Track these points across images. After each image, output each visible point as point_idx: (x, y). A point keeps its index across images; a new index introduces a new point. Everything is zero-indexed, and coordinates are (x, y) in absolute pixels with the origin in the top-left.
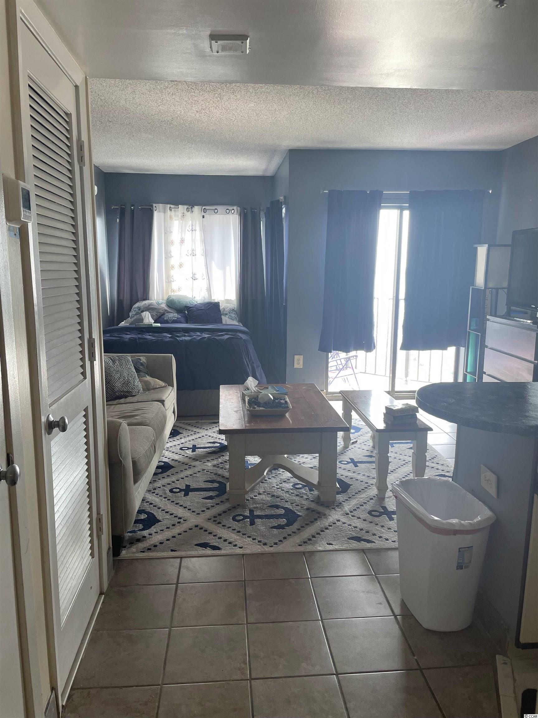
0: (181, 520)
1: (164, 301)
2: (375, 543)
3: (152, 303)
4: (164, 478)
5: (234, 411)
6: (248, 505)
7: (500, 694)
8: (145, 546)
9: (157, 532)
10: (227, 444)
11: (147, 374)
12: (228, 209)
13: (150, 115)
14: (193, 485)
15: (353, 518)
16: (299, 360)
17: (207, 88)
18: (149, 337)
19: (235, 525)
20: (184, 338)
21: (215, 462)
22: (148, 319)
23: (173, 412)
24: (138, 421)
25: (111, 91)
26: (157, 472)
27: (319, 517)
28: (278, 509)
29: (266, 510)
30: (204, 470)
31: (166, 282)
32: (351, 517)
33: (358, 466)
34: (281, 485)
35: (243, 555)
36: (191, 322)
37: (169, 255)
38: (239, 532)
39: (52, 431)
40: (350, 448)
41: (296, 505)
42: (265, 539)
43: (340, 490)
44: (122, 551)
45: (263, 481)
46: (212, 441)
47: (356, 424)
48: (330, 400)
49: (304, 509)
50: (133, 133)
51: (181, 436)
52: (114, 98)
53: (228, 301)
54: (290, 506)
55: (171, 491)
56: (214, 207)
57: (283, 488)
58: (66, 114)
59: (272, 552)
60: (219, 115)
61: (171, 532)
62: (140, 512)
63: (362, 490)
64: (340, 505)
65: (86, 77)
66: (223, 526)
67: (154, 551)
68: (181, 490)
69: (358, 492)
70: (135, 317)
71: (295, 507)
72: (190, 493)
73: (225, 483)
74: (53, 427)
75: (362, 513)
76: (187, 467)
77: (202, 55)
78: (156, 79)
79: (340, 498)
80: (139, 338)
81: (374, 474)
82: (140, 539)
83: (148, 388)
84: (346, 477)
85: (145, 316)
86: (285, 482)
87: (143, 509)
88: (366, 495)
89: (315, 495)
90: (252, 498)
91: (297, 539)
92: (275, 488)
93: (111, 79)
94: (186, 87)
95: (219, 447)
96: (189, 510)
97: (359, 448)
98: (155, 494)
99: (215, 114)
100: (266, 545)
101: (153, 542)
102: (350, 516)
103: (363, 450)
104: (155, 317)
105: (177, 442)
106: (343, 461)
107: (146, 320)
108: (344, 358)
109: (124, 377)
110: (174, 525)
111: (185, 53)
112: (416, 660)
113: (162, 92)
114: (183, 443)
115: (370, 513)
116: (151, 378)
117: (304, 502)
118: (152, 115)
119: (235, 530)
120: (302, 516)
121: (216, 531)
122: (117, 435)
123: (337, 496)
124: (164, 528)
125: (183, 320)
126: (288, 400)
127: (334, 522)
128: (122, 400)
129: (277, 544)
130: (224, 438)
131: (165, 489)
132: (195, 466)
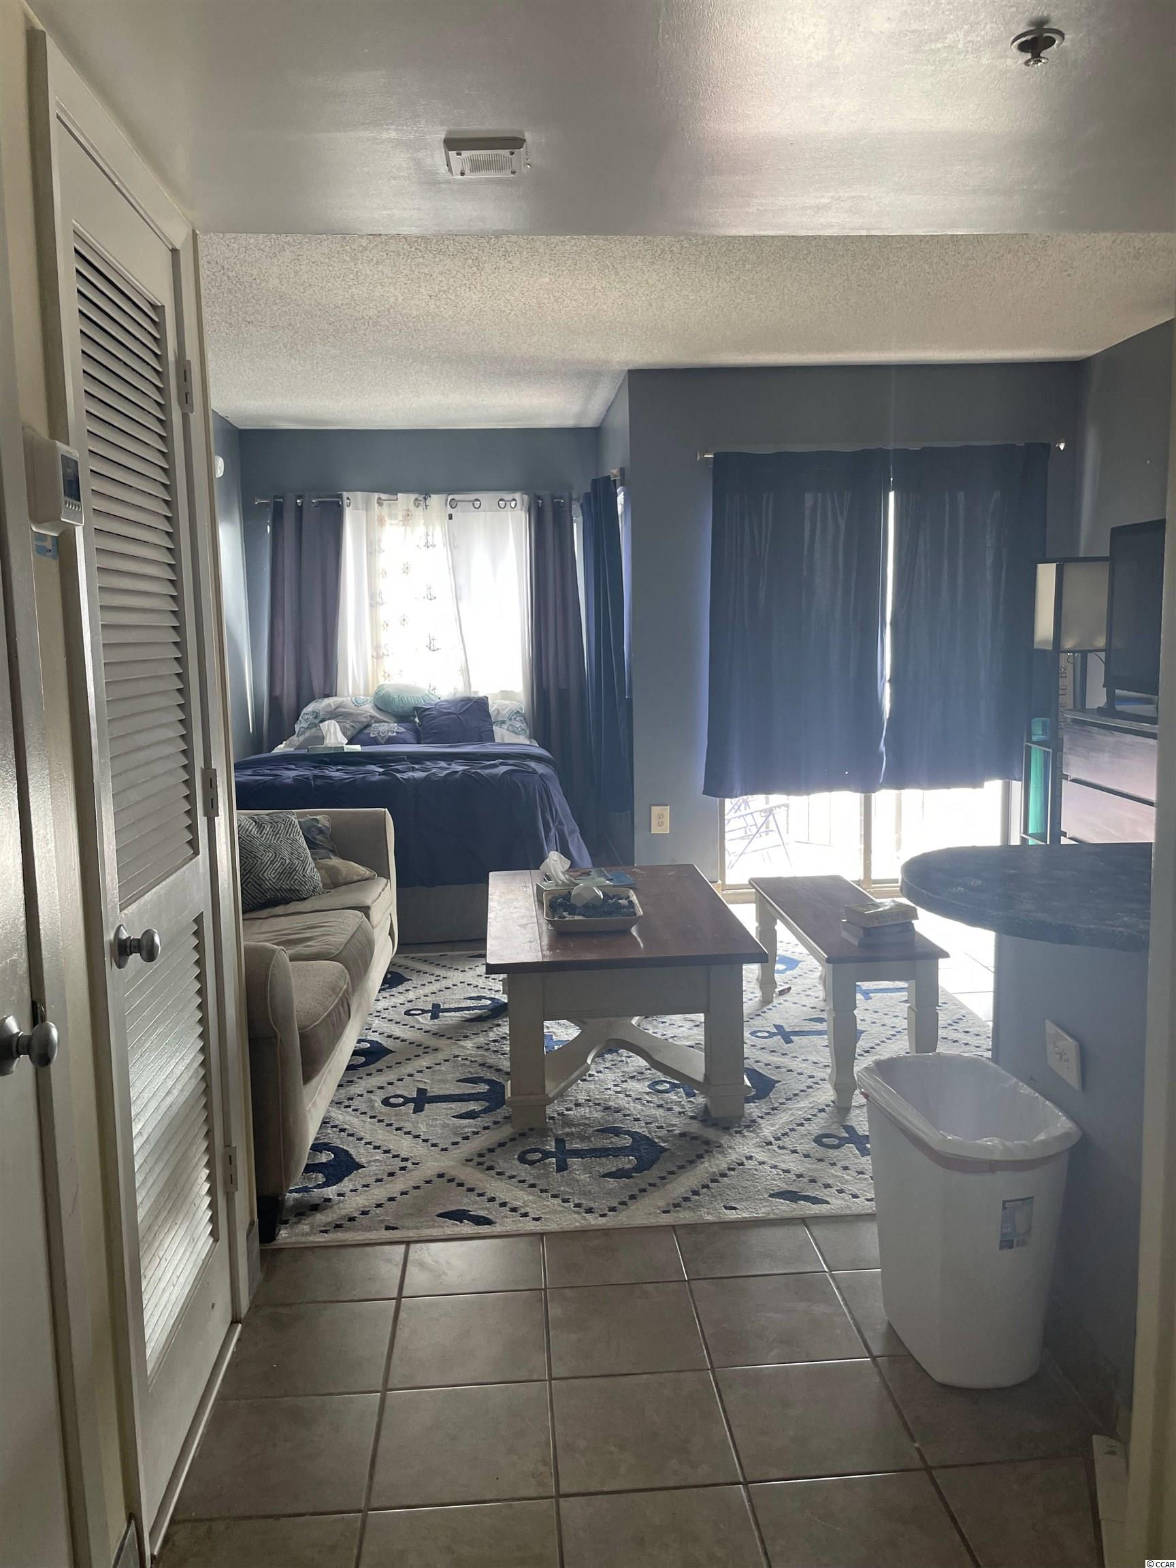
0: (408, 1164)
1: (370, 699)
2: (829, 1203)
3: (343, 701)
4: (370, 1075)
5: (520, 926)
6: (552, 1130)
7: (1101, 1517)
8: (330, 1220)
9: (355, 1190)
10: (506, 1001)
11: (331, 851)
12: (502, 500)
13: (332, 306)
14: (435, 1090)
15: (781, 1151)
16: (660, 816)
17: (450, 248)
18: (337, 774)
19: (523, 1171)
20: (411, 774)
21: (481, 1040)
22: (335, 737)
23: (390, 934)
24: (314, 950)
25: (249, 260)
26: (355, 1063)
27: (707, 1152)
28: (618, 1136)
29: (592, 1139)
30: (458, 1056)
31: (373, 656)
32: (777, 1149)
33: (793, 1042)
34: (624, 1085)
35: (542, 1234)
36: (427, 741)
37: (379, 600)
38: (533, 1186)
39: (125, 962)
40: (775, 1002)
41: (658, 1127)
42: (590, 1200)
43: (753, 1093)
44: (279, 1231)
45: (584, 1077)
46: (475, 995)
47: (789, 952)
48: (733, 903)
49: (674, 1136)
50: (297, 345)
51: (406, 985)
52: (255, 273)
53: (506, 694)
54: (644, 1129)
55: (386, 1102)
56: (472, 496)
57: (630, 1090)
58: (154, 307)
59: (605, 1227)
60: (477, 303)
61: (386, 1188)
62: (317, 1147)
63: (802, 1091)
64: (752, 1125)
65: (194, 231)
66: (499, 1174)
67: (348, 1230)
68: (407, 1100)
69: (792, 1096)
70: (307, 734)
71: (655, 1132)
72: (427, 1106)
73: (503, 1082)
74: (128, 951)
75: (802, 1141)
76: (420, 1051)
77: (430, 182)
78: (343, 233)
79: (752, 1109)
80: (315, 777)
81: (826, 1057)
82: (319, 1205)
83: (335, 882)
84: (766, 1065)
85: (328, 730)
86: (632, 1077)
87: (325, 1141)
88: (810, 1103)
89: (700, 1104)
90: (562, 1114)
91: (658, 1199)
92: (612, 1093)
93: (249, 235)
94: (406, 246)
95: (490, 1007)
96: (424, 1141)
97: (796, 1003)
98: (350, 1110)
99: (468, 301)
100: (592, 1212)
101: (346, 1211)
102: (775, 1147)
103: (804, 1008)
104: (349, 733)
105: (399, 997)
106: (760, 1031)
107: (330, 739)
108: (761, 811)
109: (282, 858)
110: (391, 1174)
111: (395, 178)
112: (918, 1450)
113: (354, 259)
114: (411, 1001)
115: (818, 1140)
116: (341, 860)
117: (675, 1121)
118: (336, 307)
119: (524, 1181)
120: (670, 1149)
121: (481, 1184)
122: (267, 976)
123: (746, 1105)
124: (371, 1180)
125: (409, 736)
126: (634, 898)
127: (740, 1162)
128: (280, 910)
129: (615, 1211)
130: (501, 988)
131: (373, 1098)
132: (437, 1050)
